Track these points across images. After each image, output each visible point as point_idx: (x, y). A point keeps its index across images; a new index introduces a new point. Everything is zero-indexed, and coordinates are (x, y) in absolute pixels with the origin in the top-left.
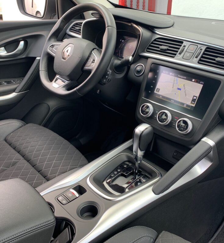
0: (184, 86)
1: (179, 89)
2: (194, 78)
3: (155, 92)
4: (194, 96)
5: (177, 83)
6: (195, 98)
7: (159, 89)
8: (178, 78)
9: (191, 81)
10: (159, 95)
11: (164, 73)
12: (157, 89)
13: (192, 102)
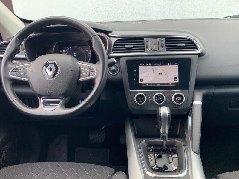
0: (163, 71)
1: (160, 74)
2: (169, 63)
3: (140, 82)
4: (174, 75)
5: (156, 70)
6: (176, 76)
7: (143, 80)
8: (155, 66)
9: (167, 65)
10: (145, 84)
11: (140, 66)
12: (141, 79)
13: (175, 80)
